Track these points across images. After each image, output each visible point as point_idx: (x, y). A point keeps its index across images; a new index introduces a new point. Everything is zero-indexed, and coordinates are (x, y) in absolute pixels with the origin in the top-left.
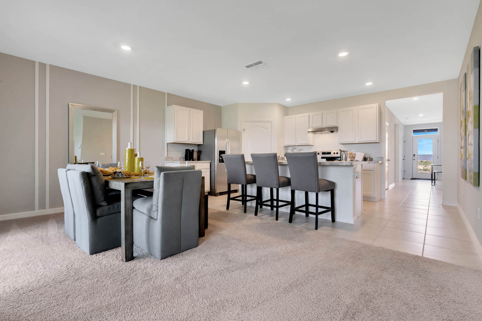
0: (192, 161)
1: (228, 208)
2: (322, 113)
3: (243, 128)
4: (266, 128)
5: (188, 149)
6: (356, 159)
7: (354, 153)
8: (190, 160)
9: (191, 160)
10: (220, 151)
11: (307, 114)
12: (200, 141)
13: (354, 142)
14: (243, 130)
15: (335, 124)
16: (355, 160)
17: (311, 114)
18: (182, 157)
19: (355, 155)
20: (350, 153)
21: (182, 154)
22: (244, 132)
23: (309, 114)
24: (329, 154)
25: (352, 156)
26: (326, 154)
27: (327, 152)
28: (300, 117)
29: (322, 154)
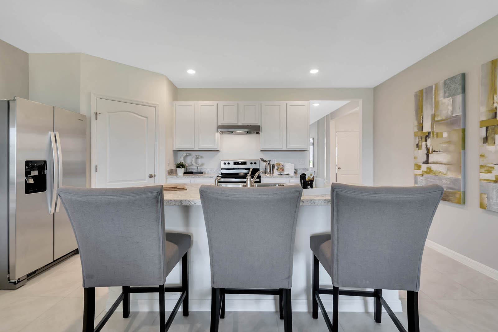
2: (238, 104)
3: (93, 111)
4: (145, 117)
6: (286, 172)
7: (282, 163)
10: (27, 163)
11: (215, 103)
13: (282, 148)
14: (93, 117)
16: (284, 174)
17: (221, 103)
19: (284, 167)
20: (277, 163)
22: (96, 119)
23: (218, 103)
24: (244, 164)
25: (280, 168)
26: (240, 164)
27: (241, 162)
28: (201, 106)
29: (234, 164)
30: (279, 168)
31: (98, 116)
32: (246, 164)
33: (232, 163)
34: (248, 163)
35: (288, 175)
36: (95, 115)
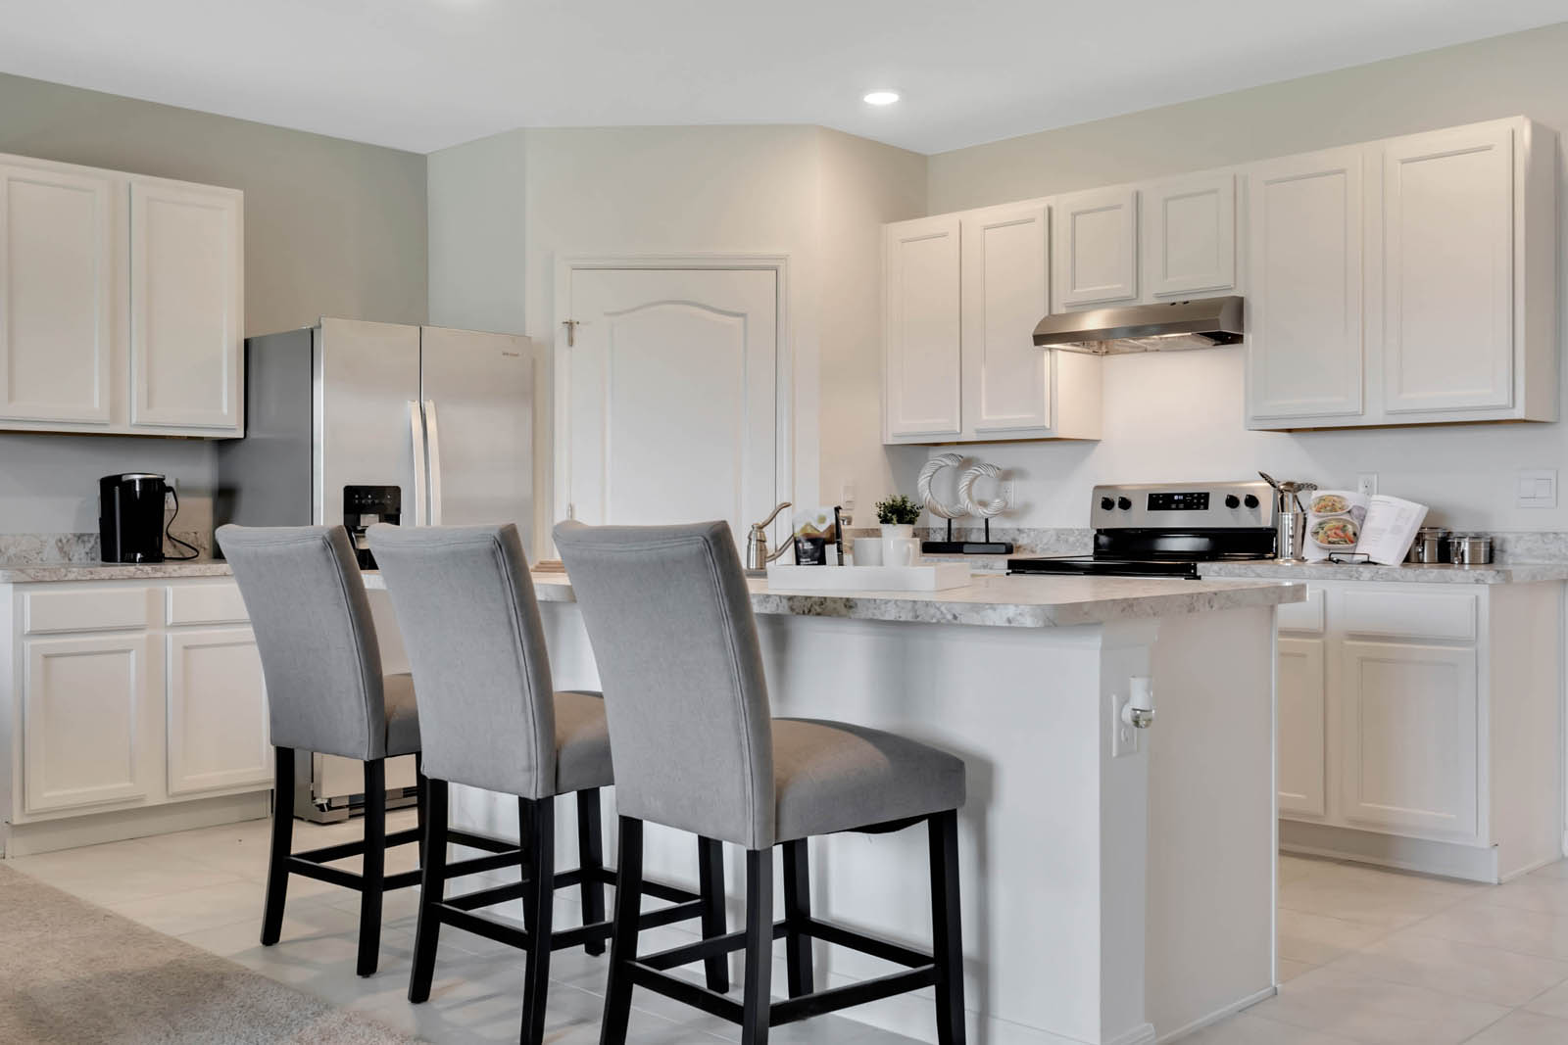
0: (143, 561)
1: (271, 933)
2: (1137, 196)
3: (562, 315)
4: (737, 315)
5: (120, 476)
6: (1366, 547)
7: (1352, 499)
8: (128, 559)
9: (133, 561)
10: (350, 492)
11: (1036, 206)
12: (223, 416)
13: (1355, 415)
14: (562, 332)
15: (1228, 281)
17: (1064, 202)
18: (80, 537)
19: (1363, 519)
20: (1322, 499)
21: (82, 513)
22: (571, 342)
23: (1052, 204)
24: (1198, 509)
25: (1334, 523)
26: (1177, 509)
27: (1185, 495)
28: (987, 228)
29: (1150, 508)
30: (1327, 527)
31: (577, 335)
32: (1206, 508)
33: (1140, 504)
34: (1217, 502)
35: (1369, 562)
36: (565, 330)
